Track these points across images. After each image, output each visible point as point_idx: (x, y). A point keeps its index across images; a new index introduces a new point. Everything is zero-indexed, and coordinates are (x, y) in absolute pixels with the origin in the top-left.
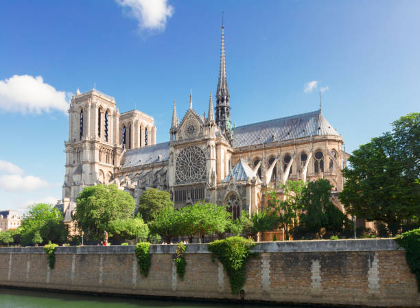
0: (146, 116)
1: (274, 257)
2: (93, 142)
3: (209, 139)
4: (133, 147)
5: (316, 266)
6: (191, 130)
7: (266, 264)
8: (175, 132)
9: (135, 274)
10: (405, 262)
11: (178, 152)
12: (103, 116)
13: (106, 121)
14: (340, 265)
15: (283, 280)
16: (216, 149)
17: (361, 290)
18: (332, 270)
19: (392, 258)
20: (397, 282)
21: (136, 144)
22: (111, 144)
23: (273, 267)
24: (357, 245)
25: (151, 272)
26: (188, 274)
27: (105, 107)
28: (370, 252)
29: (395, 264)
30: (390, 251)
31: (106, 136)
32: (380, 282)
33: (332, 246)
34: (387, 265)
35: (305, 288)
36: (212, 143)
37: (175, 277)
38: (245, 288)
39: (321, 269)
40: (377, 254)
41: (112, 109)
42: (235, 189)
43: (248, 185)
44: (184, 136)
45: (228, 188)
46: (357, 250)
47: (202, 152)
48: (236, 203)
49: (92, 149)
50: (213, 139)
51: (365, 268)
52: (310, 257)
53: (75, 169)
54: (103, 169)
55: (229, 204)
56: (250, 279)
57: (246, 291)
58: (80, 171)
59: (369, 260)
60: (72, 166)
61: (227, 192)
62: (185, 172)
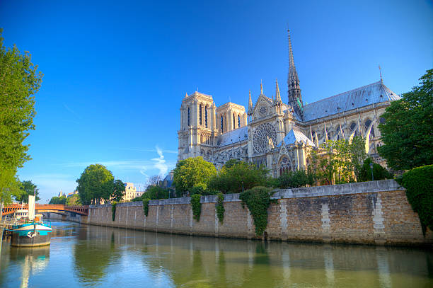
0: (237, 106)
1: (290, 202)
2: (195, 129)
3: (277, 116)
4: (228, 130)
5: (325, 209)
6: (263, 110)
7: (284, 208)
8: (251, 114)
9: (192, 219)
10: (407, 202)
11: (254, 129)
12: (203, 110)
13: (206, 113)
14: (346, 207)
15: (298, 223)
16: (285, 124)
17: (367, 230)
18: (339, 212)
19: (394, 198)
20: (401, 222)
21: (230, 127)
22: (209, 130)
23: (290, 212)
24: (360, 188)
25: (202, 218)
26: (226, 219)
27: (205, 103)
28: (373, 193)
29: (398, 204)
30: (392, 192)
31: (206, 124)
32: (384, 223)
33: (337, 190)
34: (391, 205)
35: (316, 230)
36: (280, 119)
37: (217, 221)
38: (268, 230)
39: (330, 212)
40: (379, 195)
41: (210, 104)
42: (286, 152)
43: (296, 148)
44: (258, 116)
45: (281, 152)
46: (361, 192)
47: (273, 127)
48: (288, 164)
49: (195, 134)
50: (281, 116)
51: (370, 209)
52: (320, 201)
53: (184, 150)
54: (204, 149)
55: (282, 165)
56: (271, 223)
57: (268, 233)
58: (187, 151)
59: (373, 201)
60: (183, 148)
61: (280, 156)
62: (260, 145)
